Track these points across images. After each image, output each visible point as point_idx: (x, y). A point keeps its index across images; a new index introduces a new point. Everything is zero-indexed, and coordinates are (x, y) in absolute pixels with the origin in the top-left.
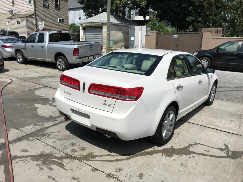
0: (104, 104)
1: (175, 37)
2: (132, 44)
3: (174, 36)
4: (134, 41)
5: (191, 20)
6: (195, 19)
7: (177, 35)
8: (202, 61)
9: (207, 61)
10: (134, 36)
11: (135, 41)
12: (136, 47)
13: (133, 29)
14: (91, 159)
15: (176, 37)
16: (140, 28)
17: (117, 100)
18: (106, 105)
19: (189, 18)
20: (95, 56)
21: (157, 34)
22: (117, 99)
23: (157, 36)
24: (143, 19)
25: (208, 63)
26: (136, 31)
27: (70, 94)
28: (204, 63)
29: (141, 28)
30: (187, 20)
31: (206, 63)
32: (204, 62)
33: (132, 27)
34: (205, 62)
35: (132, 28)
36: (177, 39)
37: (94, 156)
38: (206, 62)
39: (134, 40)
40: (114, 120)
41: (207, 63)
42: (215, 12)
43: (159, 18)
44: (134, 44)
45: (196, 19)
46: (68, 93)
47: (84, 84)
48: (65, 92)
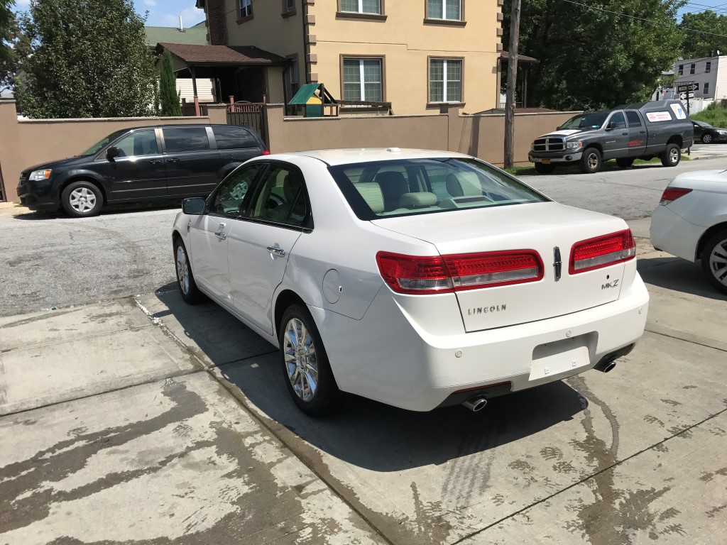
8: (75, 195)
9: (89, 193)
25: (93, 197)
27: (504, 307)
28: (83, 199)
31: (89, 199)
32: (81, 197)
34: (84, 195)
38: (88, 196)
41: (92, 199)
46: (489, 309)
47: (557, 252)
48: (476, 311)
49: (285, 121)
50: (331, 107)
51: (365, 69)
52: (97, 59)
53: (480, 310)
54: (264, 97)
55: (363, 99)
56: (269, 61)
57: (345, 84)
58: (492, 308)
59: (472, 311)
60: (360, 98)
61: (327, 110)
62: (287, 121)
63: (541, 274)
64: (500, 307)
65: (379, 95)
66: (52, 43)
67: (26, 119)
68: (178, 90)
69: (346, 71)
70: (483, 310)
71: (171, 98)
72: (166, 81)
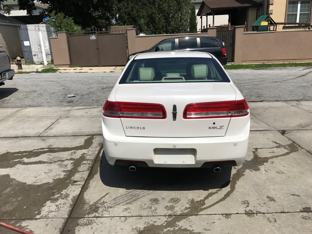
0: (213, 127)
1: (93, 38)
2: (27, 52)
3: (91, 37)
4: (29, 47)
5: (98, 15)
6: (102, 14)
7: (95, 36)
10: (28, 40)
11: (32, 47)
12: (35, 55)
13: (24, 29)
14: (203, 207)
15: (95, 38)
16: (36, 28)
17: (232, 118)
18: (216, 129)
19: (95, 14)
20: (4, 74)
21: (67, 35)
22: (231, 116)
23: (68, 38)
24: (27, 14)
26: (29, 32)
27: (144, 128)
29: (38, 28)
30: (94, 15)
33: (22, 26)
35: (22, 28)
36: (96, 40)
37: (201, 202)
39: (29, 45)
40: (235, 144)
42: (118, 7)
43: (63, 12)
44: (31, 52)
45: (104, 14)
46: (136, 128)
47: (175, 107)
48: (130, 127)
49: (244, 34)
50: (274, 26)
51: (301, 6)
52: (169, 10)
53: (131, 128)
54: (246, 23)
55: (298, 21)
56: (250, 5)
57: (288, 14)
58: (138, 128)
59: (128, 127)
60: (296, 21)
61: (272, 28)
62: (245, 34)
63: (164, 116)
64: (142, 128)
65: (308, 19)
66: (154, 5)
67: (144, 35)
68: (197, 21)
69: (289, 7)
70: (133, 128)
71: (193, 25)
72: (192, 18)
